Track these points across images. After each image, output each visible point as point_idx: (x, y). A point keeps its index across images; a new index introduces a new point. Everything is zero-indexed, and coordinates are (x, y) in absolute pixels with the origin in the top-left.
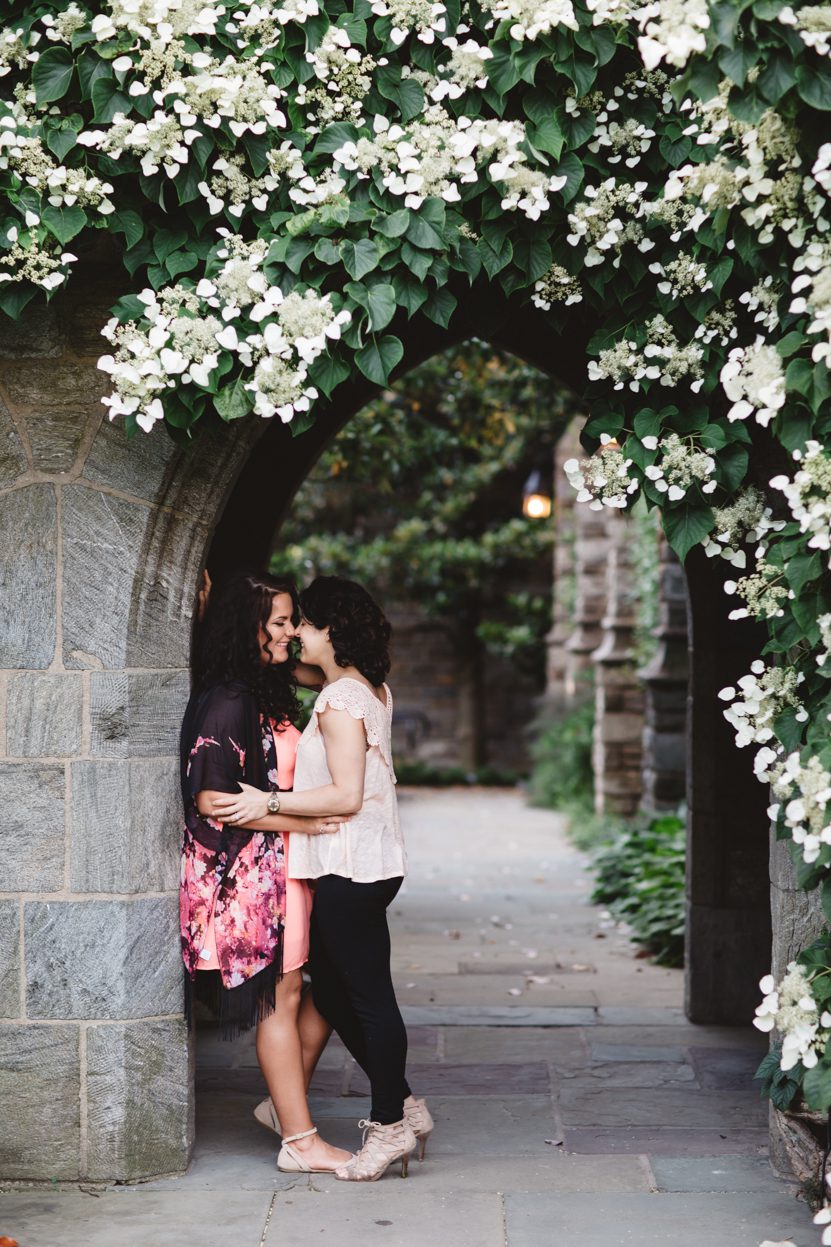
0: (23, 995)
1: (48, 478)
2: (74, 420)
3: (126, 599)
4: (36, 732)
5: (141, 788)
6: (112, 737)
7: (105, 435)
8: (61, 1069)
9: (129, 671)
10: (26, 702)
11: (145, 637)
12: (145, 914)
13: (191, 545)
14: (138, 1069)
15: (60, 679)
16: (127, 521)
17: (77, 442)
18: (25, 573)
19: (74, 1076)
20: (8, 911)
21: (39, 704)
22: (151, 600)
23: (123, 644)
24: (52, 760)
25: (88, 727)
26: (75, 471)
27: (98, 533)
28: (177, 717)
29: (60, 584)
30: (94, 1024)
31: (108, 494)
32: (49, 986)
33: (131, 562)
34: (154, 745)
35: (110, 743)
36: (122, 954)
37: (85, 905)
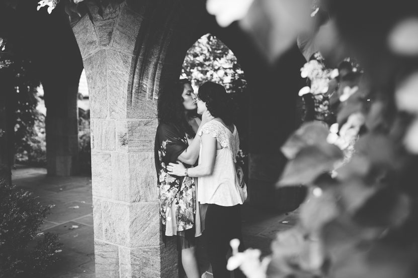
0: (104, 233)
1: (104, 48)
2: (110, 25)
3: (126, 92)
4: (104, 141)
5: (134, 163)
6: (124, 144)
7: (118, 30)
8: (114, 260)
9: (128, 120)
10: (101, 130)
11: (136, 106)
14: (137, 265)
15: (109, 122)
16: (125, 62)
17: (110, 34)
18: (99, 84)
19: (117, 263)
20: (99, 203)
21: (104, 131)
23: (126, 109)
24: (107, 152)
25: (117, 140)
26: (111, 44)
27: (117, 67)
29: (108, 87)
30: (122, 247)
31: (120, 52)
32: (110, 231)
33: (127, 78)
35: (123, 146)
36: (129, 224)
37: (118, 204)
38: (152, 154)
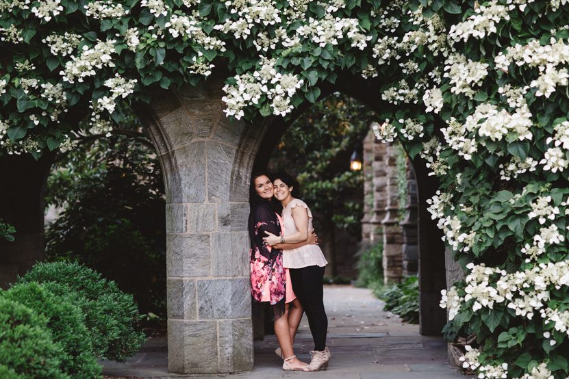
0: (197, 311)
1: (202, 139)
2: (210, 120)
3: (229, 179)
4: (200, 224)
5: (235, 241)
6: (225, 225)
7: (221, 125)
8: (211, 336)
9: (230, 203)
10: (196, 214)
11: (235, 192)
12: (237, 283)
13: (250, 161)
14: (236, 335)
15: (208, 206)
16: (228, 153)
17: (211, 127)
18: (195, 171)
19: (215, 338)
20: (192, 283)
21: (201, 214)
22: (237, 179)
23: (228, 194)
24: (205, 233)
25: (217, 222)
26: (211, 137)
27: (219, 157)
28: (246, 218)
29: (207, 174)
30: (221, 320)
31: (222, 144)
32: (206, 308)
33: (230, 166)
34: (239, 227)
35: (225, 227)
36: (230, 297)
37: (218, 281)
38: (246, 233)
